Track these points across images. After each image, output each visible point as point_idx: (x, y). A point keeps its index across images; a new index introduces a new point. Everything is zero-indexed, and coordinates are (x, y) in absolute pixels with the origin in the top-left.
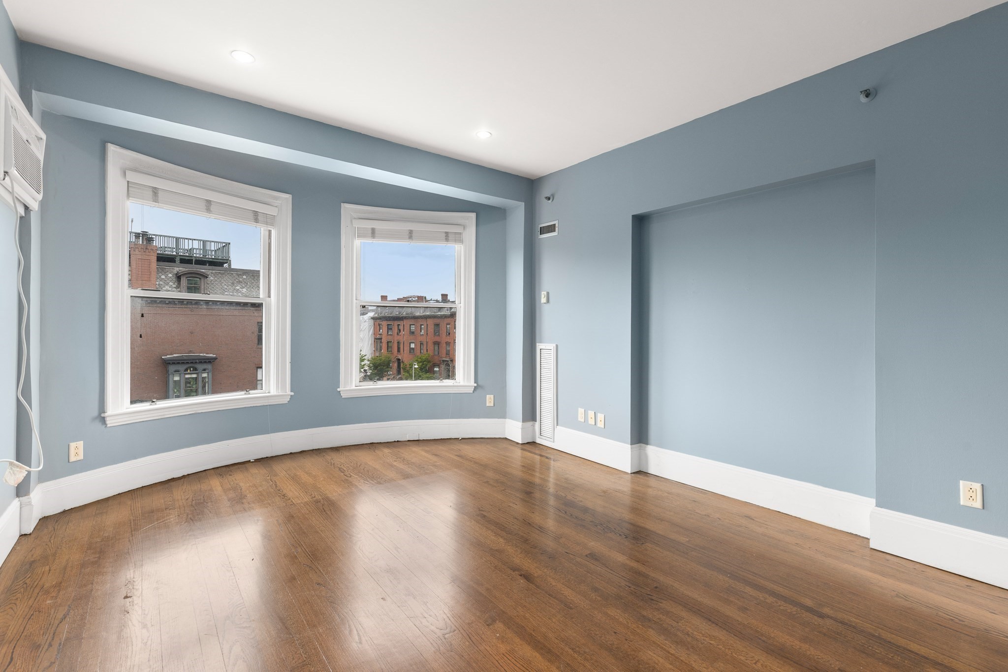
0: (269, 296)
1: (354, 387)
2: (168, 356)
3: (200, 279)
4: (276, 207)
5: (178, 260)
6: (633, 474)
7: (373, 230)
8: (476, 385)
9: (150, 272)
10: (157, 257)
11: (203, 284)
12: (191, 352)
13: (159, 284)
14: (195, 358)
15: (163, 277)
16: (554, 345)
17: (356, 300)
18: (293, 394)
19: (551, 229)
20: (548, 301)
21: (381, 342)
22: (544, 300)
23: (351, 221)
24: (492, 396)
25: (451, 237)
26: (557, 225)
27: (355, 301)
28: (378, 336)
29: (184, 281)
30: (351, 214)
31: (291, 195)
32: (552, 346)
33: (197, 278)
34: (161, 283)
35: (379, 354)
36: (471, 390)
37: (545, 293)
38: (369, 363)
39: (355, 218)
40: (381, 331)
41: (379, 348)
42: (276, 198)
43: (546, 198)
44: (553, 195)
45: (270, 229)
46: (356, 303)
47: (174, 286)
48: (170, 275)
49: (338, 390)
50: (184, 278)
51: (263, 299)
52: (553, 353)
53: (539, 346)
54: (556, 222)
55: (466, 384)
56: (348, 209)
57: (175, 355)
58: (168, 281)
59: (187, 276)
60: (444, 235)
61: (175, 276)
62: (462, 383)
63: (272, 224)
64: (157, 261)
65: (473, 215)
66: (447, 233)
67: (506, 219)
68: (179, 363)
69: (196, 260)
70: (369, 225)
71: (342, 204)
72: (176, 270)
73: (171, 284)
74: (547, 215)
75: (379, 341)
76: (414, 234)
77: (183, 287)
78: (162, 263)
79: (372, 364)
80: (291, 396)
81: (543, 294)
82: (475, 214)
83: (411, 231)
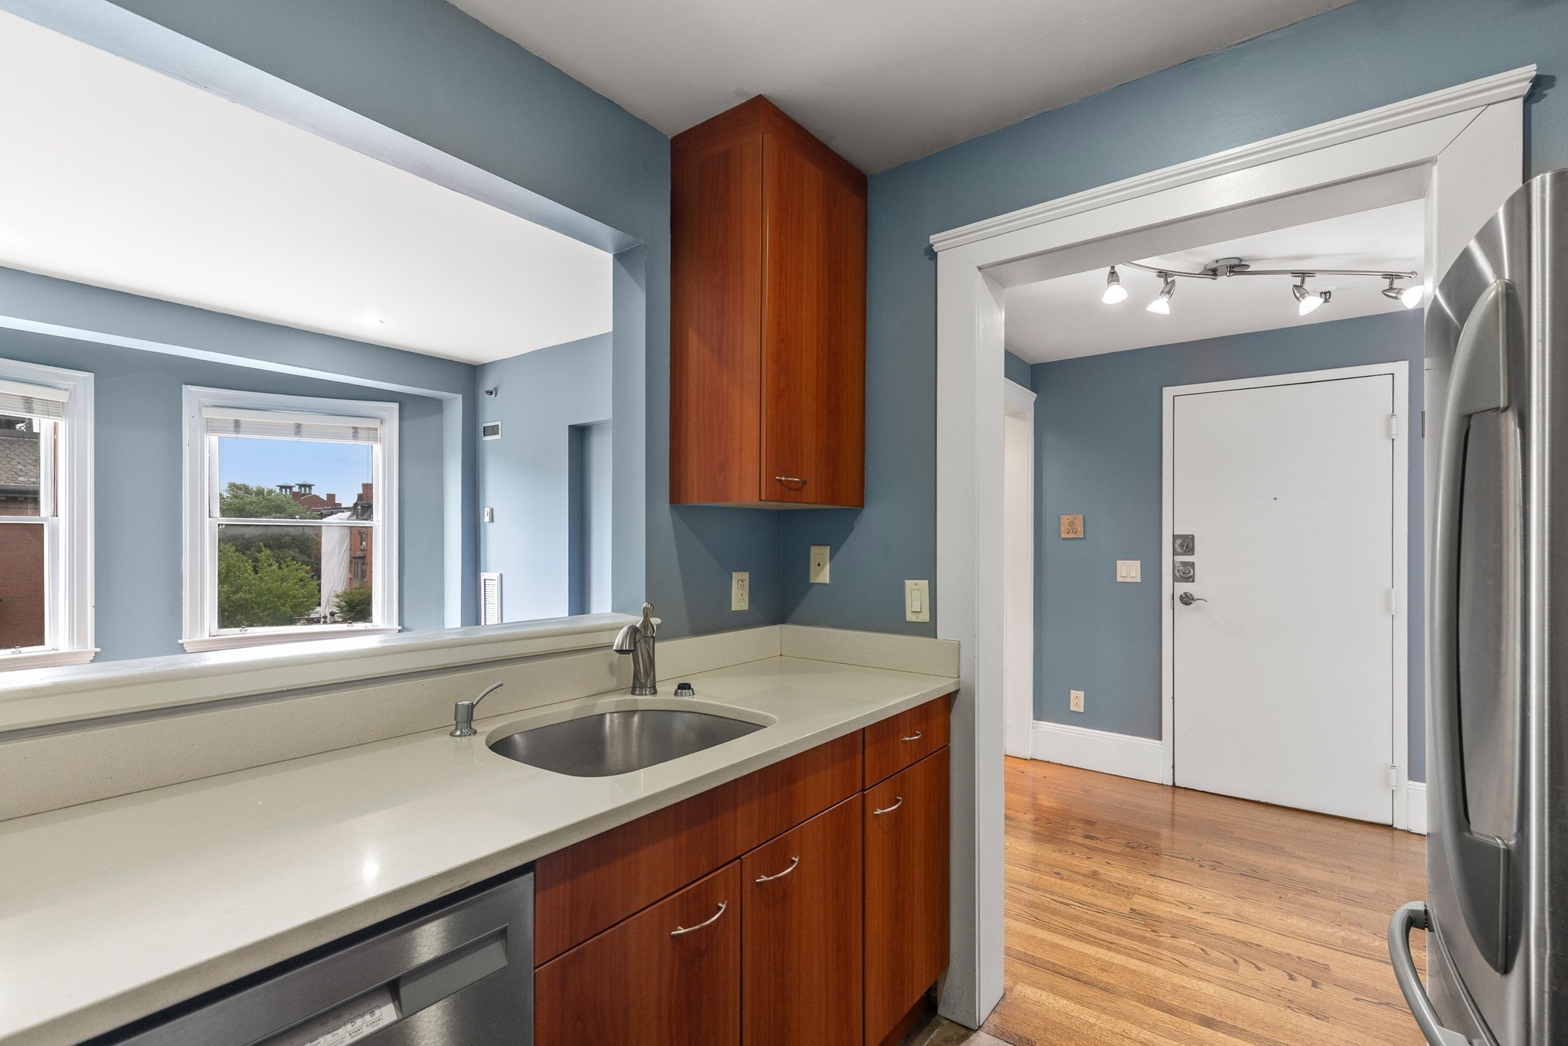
0: (56, 515)
1: (207, 637)
4: (66, 390)
7: (237, 423)
8: (400, 628)
16: (498, 575)
17: (210, 517)
18: (99, 650)
19: (494, 430)
20: (492, 520)
21: (363, 563)
22: (487, 519)
23: (200, 410)
25: (361, 433)
26: (500, 427)
27: (207, 519)
28: (358, 554)
30: (199, 400)
31: (93, 374)
32: (495, 575)
35: (361, 584)
37: (488, 509)
38: (338, 600)
39: (206, 406)
40: (364, 543)
41: (359, 574)
42: (67, 378)
43: (487, 392)
44: (496, 389)
45: (56, 421)
46: (210, 522)
49: (180, 641)
51: (46, 519)
52: (496, 583)
53: (484, 576)
54: (499, 423)
55: (386, 627)
56: (191, 394)
60: (352, 430)
62: (380, 626)
63: (58, 415)
65: (396, 406)
66: (355, 429)
67: (442, 412)
70: (232, 415)
71: (183, 386)
74: (491, 412)
75: (360, 561)
76: (303, 429)
79: (346, 602)
80: (96, 653)
81: (487, 510)
82: (398, 404)
83: (299, 424)
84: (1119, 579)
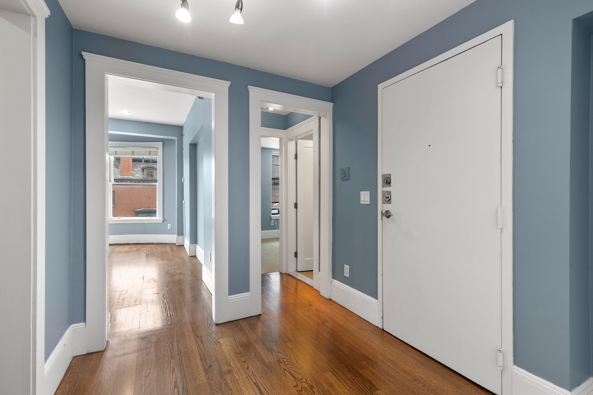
1: (110, 219)
2: (138, 210)
3: (153, 170)
5: (143, 161)
6: (190, 257)
7: (116, 152)
8: (163, 219)
9: (129, 167)
10: (133, 159)
11: (154, 173)
12: (149, 207)
13: (134, 174)
14: (151, 210)
15: (136, 170)
17: (110, 182)
22: (183, 181)
24: (170, 224)
25: (152, 153)
29: (145, 171)
33: (152, 170)
34: (135, 173)
36: (161, 222)
43: (182, 135)
46: (110, 184)
47: (141, 174)
48: (139, 169)
50: (146, 170)
53: (183, 202)
55: (159, 219)
57: (141, 209)
58: (138, 172)
59: (147, 169)
60: (149, 152)
61: (141, 169)
62: (158, 219)
64: (133, 161)
65: (161, 143)
66: (150, 152)
67: (175, 144)
68: (143, 213)
69: (152, 161)
70: (114, 149)
72: (142, 166)
73: (139, 173)
76: (134, 153)
77: (145, 175)
78: (135, 163)
81: (183, 178)
82: (162, 142)
83: (133, 151)
84: (362, 203)
